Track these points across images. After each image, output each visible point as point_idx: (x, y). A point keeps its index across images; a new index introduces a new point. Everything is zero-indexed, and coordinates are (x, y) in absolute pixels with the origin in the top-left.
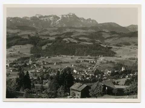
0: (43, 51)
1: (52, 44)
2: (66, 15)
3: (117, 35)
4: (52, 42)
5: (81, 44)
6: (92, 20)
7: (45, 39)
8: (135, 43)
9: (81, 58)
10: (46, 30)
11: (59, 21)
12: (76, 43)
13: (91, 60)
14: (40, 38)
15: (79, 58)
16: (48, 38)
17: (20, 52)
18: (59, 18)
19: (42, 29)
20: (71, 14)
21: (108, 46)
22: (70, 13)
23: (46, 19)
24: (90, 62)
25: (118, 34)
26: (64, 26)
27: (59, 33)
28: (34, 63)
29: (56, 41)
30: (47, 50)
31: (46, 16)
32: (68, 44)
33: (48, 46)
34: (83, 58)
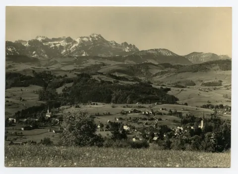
0: (60, 96)
1: (73, 85)
2: (87, 38)
3: (173, 69)
4: (72, 81)
5: (119, 84)
6: (129, 44)
7: (61, 77)
8: (202, 81)
9: (128, 107)
10: (56, 62)
11: (76, 47)
12: (111, 83)
13: (144, 109)
14: (52, 75)
15: (124, 107)
16: (66, 76)
17: (23, 98)
18: (75, 42)
19: (49, 60)
20: (95, 36)
21: (164, 87)
22: (93, 34)
23: (55, 44)
24: (143, 113)
25: (174, 67)
26: (84, 55)
27: (78, 66)
28: (55, 117)
29: (79, 81)
30: (65, 94)
31: (54, 40)
32: (99, 84)
33: (66, 87)
34: (130, 107)
